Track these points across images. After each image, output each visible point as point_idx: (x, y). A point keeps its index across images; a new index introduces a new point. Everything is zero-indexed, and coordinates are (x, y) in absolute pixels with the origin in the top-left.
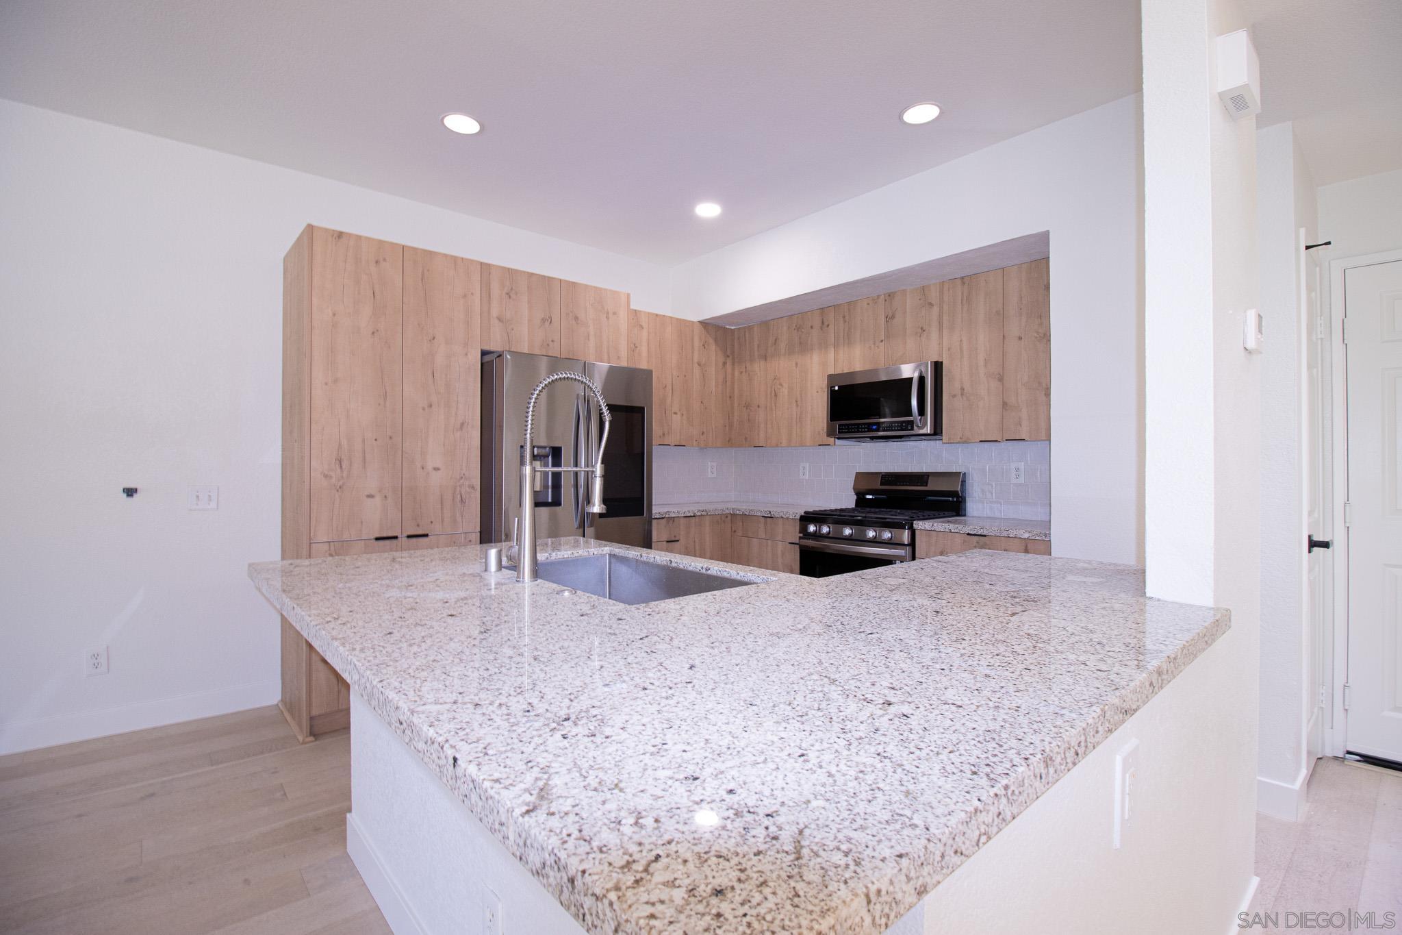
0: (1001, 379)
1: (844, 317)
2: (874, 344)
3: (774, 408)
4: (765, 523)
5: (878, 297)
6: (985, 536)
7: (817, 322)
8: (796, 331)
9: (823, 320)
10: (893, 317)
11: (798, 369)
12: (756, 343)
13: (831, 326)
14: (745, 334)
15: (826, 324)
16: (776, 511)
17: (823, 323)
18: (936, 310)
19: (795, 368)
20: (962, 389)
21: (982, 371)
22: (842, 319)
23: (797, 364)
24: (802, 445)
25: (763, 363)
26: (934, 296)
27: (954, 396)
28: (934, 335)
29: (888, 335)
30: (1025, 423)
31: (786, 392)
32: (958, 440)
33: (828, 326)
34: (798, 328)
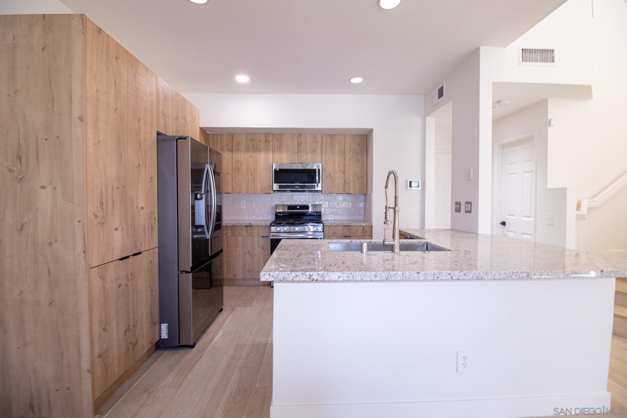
0: (344, 173)
1: (278, 140)
2: (293, 153)
3: (237, 175)
4: (247, 229)
5: (295, 134)
6: (350, 226)
7: (263, 139)
8: (251, 141)
9: (266, 139)
10: (301, 144)
11: (252, 158)
12: (225, 143)
13: (271, 143)
14: (217, 138)
15: (268, 141)
16: (253, 223)
17: (266, 140)
18: (319, 145)
19: (250, 158)
20: (330, 175)
21: (337, 169)
22: (276, 141)
23: (251, 156)
24: (255, 193)
25: (230, 153)
26: (319, 139)
27: (327, 177)
28: (319, 154)
29: (299, 151)
30: (352, 188)
31: (245, 169)
32: (328, 193)
33: (269, 142)
34: (252, 140)
